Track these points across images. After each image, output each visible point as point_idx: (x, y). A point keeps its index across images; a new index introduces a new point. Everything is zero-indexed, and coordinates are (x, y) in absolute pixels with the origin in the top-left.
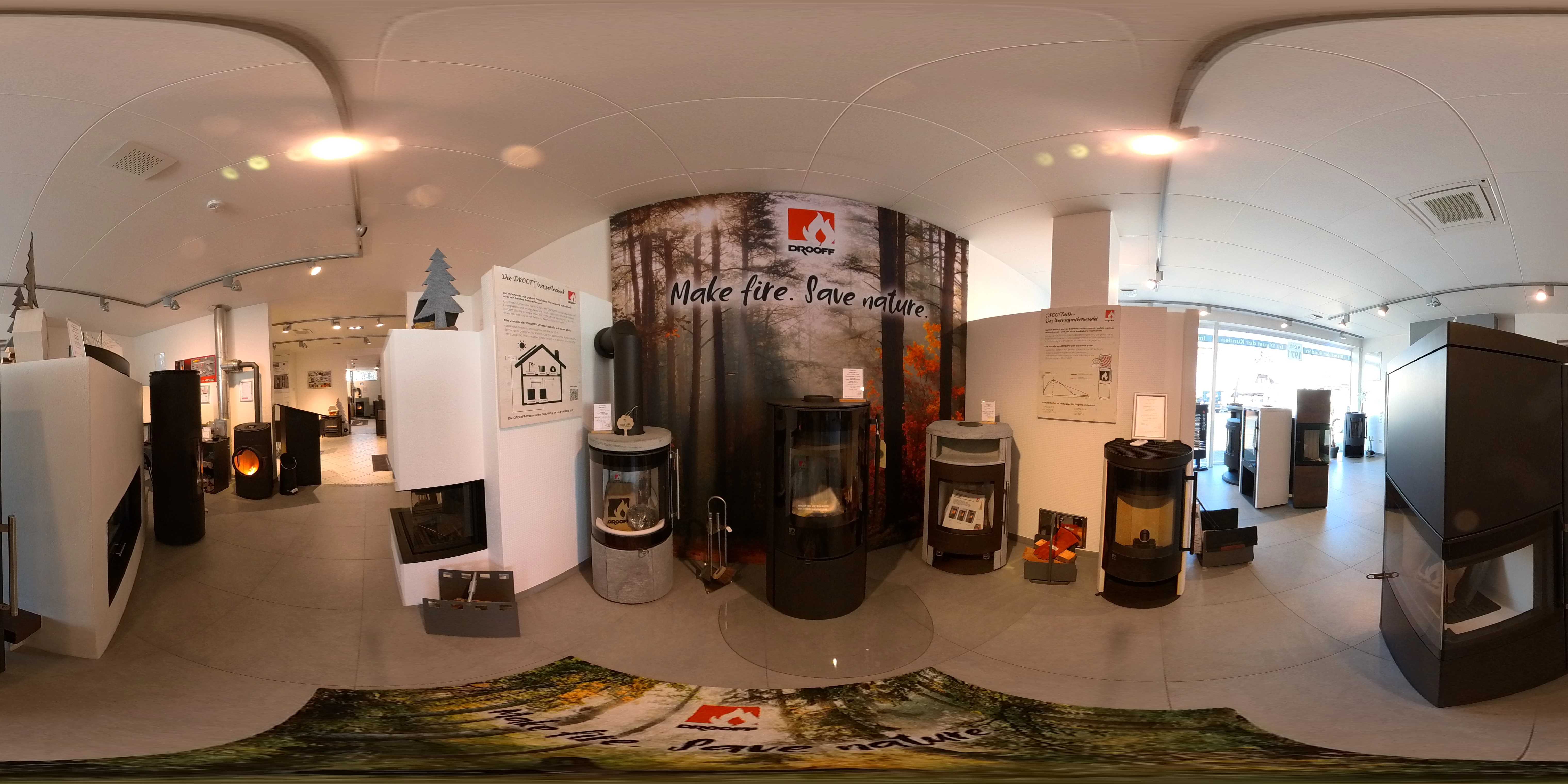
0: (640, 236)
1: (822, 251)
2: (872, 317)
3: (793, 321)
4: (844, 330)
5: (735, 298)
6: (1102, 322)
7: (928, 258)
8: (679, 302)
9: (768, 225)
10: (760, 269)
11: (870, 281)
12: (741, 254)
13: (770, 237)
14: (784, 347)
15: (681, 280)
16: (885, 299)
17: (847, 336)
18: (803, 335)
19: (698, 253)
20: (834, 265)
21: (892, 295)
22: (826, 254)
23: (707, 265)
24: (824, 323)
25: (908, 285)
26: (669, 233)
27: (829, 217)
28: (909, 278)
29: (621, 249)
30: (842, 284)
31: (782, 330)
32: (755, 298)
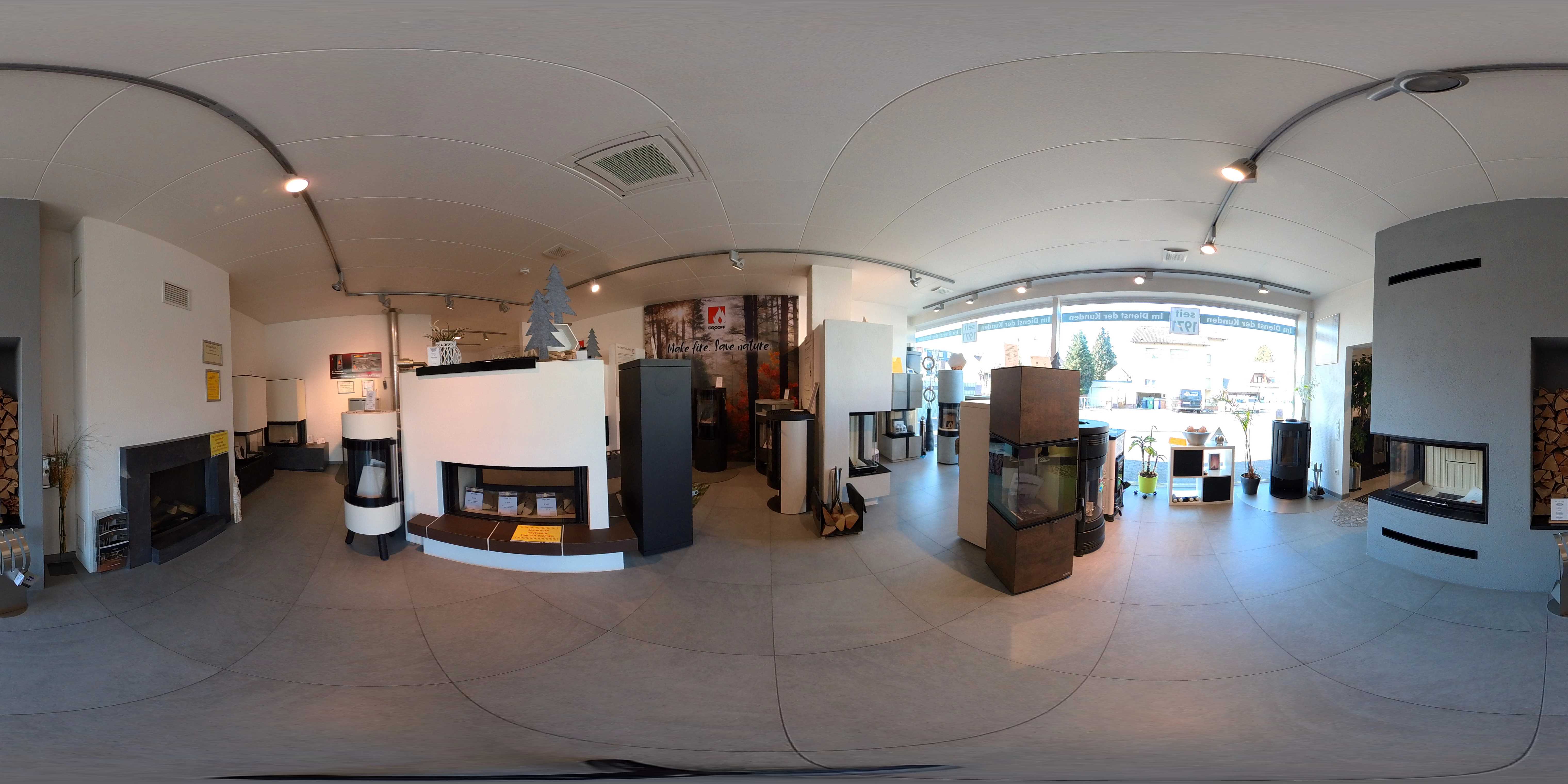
0: (656, 320)
1: (721, 327)
2: (743, 354)
3: (711, 358)
4: (731, 361)
5: (690, 350)
7: (770, 317)
8: (671, 352)
9: (701, 316)
10: (698, 338)
11: (741, 338)
12: (692, 332)
13: (702, 323)
14: (708, 368)
15: (671, 343)
16: (748, 344)
17: (732, 363)
18: (715, 364)
19: (677, 331)
20: (726, 333)
21: (751, 342)
22: (722, 328)
23: (680, 337)
24: (722, 359)
25: (760, 335)
26: (667, 321)
27: (723, 309)
28: (760, 332)
29: (649, 325)
30: (729, 341)
31: (707, 361)
32: (697, 351)
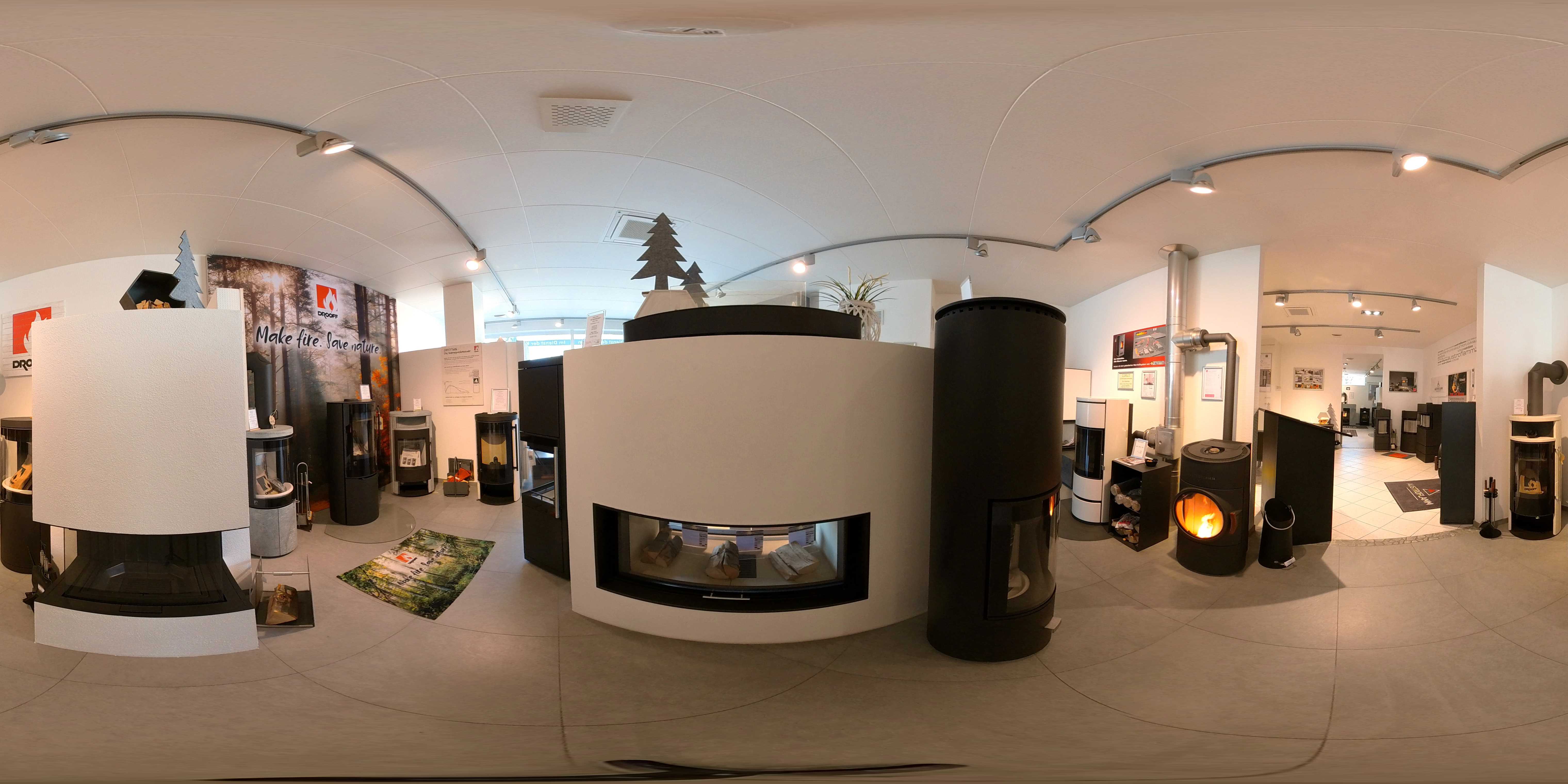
1: (333, 316)
2: (356, 356)
3: (322, 359)
4: (345, 364)
5: (294, 342)
6: (473, 352)
7: (378, 315)
8: (262, 340)
9: (307, 294)
10: (305, 325)
11: (354, 335)
12: (295, 314)
13: (309, 303)
14: (319, 374)
15: (263, 324)
16: (361, 345)
17: (346, 367)
18: (327, 367)
19: (272, 309)
20: (338, 325)
21: (364, 342)
22: (334, 318)
24: (335, 360)
25: (371, 335)
27: (334, 292)
28: (371, 331)
30: (342, 337)
31: (317, 364)
32: (304, 344)
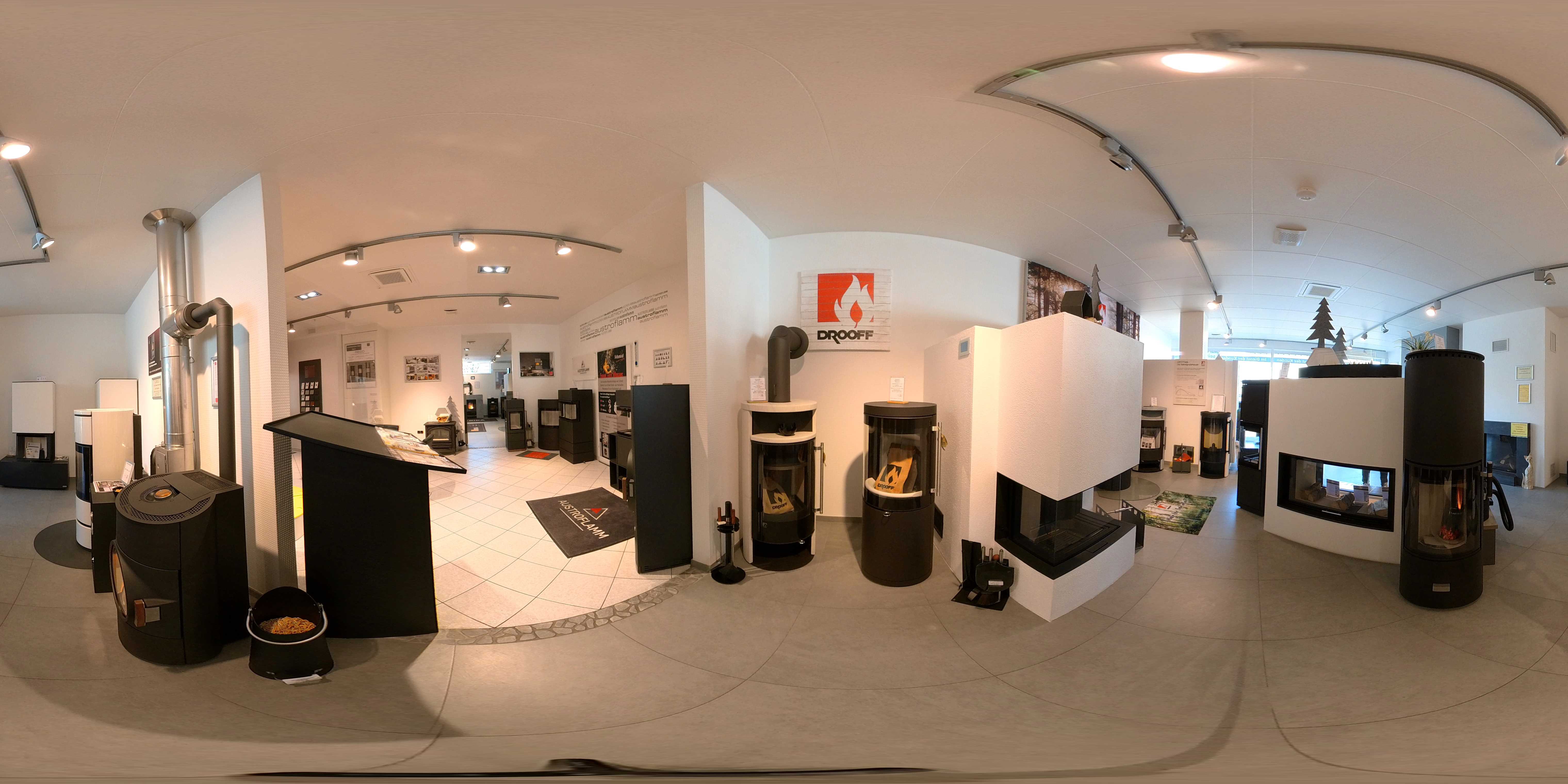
6: (1200, 366)
